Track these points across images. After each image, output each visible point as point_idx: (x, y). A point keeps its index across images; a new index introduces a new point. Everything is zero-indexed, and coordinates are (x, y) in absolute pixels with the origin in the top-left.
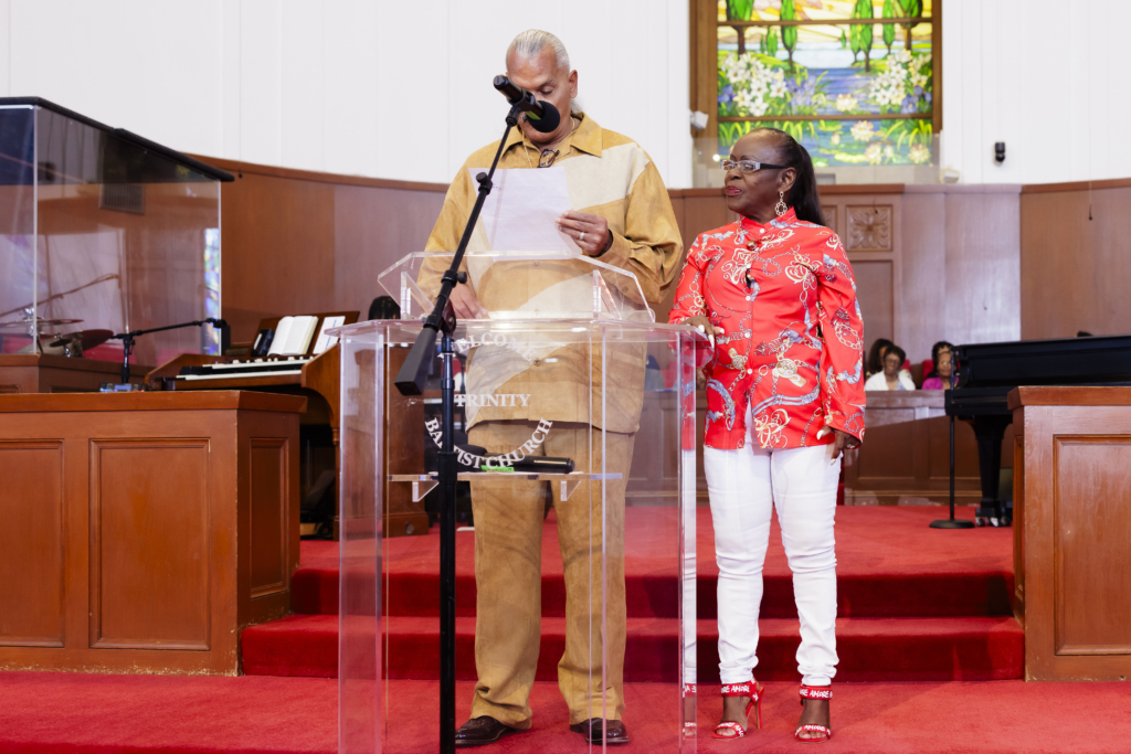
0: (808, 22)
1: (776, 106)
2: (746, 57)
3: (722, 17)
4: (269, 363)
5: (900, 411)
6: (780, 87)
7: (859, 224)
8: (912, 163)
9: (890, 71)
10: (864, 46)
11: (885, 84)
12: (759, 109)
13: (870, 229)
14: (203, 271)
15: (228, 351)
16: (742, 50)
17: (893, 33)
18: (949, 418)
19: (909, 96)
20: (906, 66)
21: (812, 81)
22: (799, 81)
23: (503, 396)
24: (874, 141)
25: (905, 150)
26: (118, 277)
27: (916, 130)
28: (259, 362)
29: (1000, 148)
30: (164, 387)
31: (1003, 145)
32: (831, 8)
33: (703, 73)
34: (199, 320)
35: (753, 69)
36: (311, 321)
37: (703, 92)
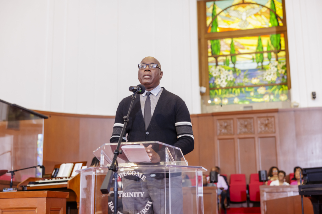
0: (240, 54)
1: (230, 83)
2: (218, 67)
3: (210, 54)
4: (57, 180)
5: (282, 193)
6: (231, 77)
7: (262, 124)
8: (281, 101)
9: (271, 69)
10: (261, 61)
11: (269, 73)
12: (224, 85)
13: (266, 125)
14: (37, 148)
15: (44, 176)
16: (217, 65)
17: (271, 56)
18: (300, 196)
19: (278, 77)
20: (276, 67)
21: (242, 74)
22: (238, 74)
23: (135, 193)
24: (266, 94)
25: (278, 96)
26: (10, 152)
27: (281, 89)
28: (54, 180)
29: (314, 94)
30: (23, 190)
31: (315, 93)
32: (248, 49)
33: (204, 74)
34: (35, 165)
35: (221, 71)
36: (71, 165)
37: (204, 80)
